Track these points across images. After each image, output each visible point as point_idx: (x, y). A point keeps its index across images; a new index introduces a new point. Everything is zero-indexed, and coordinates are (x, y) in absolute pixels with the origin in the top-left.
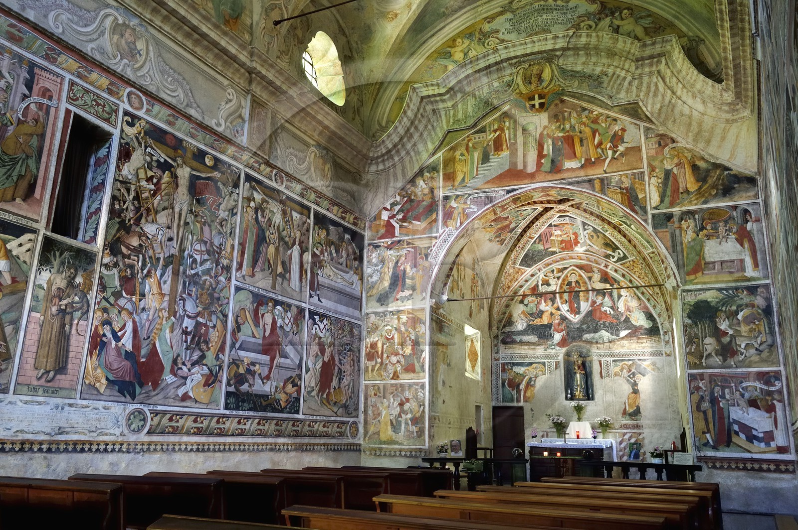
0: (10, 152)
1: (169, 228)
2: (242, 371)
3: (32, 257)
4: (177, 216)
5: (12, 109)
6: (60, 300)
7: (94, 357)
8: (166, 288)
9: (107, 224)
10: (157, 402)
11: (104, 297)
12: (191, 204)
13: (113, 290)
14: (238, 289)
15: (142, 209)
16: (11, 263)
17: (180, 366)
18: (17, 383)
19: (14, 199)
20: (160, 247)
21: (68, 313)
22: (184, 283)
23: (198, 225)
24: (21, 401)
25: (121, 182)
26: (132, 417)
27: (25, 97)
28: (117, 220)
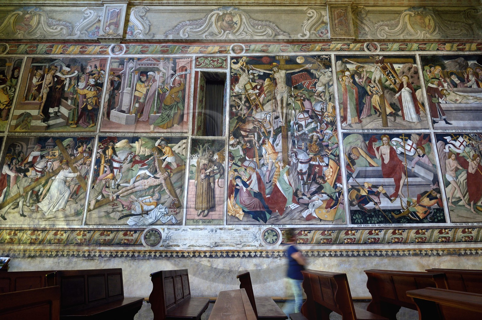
0: (169, 104)
1: (274, 111)
2: (363, 193)
3: (186, 152)
4: (279, 102)
5: (167, 84)
6: (206, 170)
7: (232, 199)
8: (279, 148)
9: (229, 122)
10: (285, 223)
11: (233, 163)
12: (290, 91)
13: (239, 158)
14: (345, 135)
15: (252, 106)
16: (176, 157)
17: (300, 197)
18: (186, 219)
19: (173, 125)
20: (269, 124)
21: (212, 177)
22: (294, 142)
23: (299, 103)
24: (190, 229)
25: (235, 96)
26: (266, 234)
27: (173, 75)
28: (236, 117)
